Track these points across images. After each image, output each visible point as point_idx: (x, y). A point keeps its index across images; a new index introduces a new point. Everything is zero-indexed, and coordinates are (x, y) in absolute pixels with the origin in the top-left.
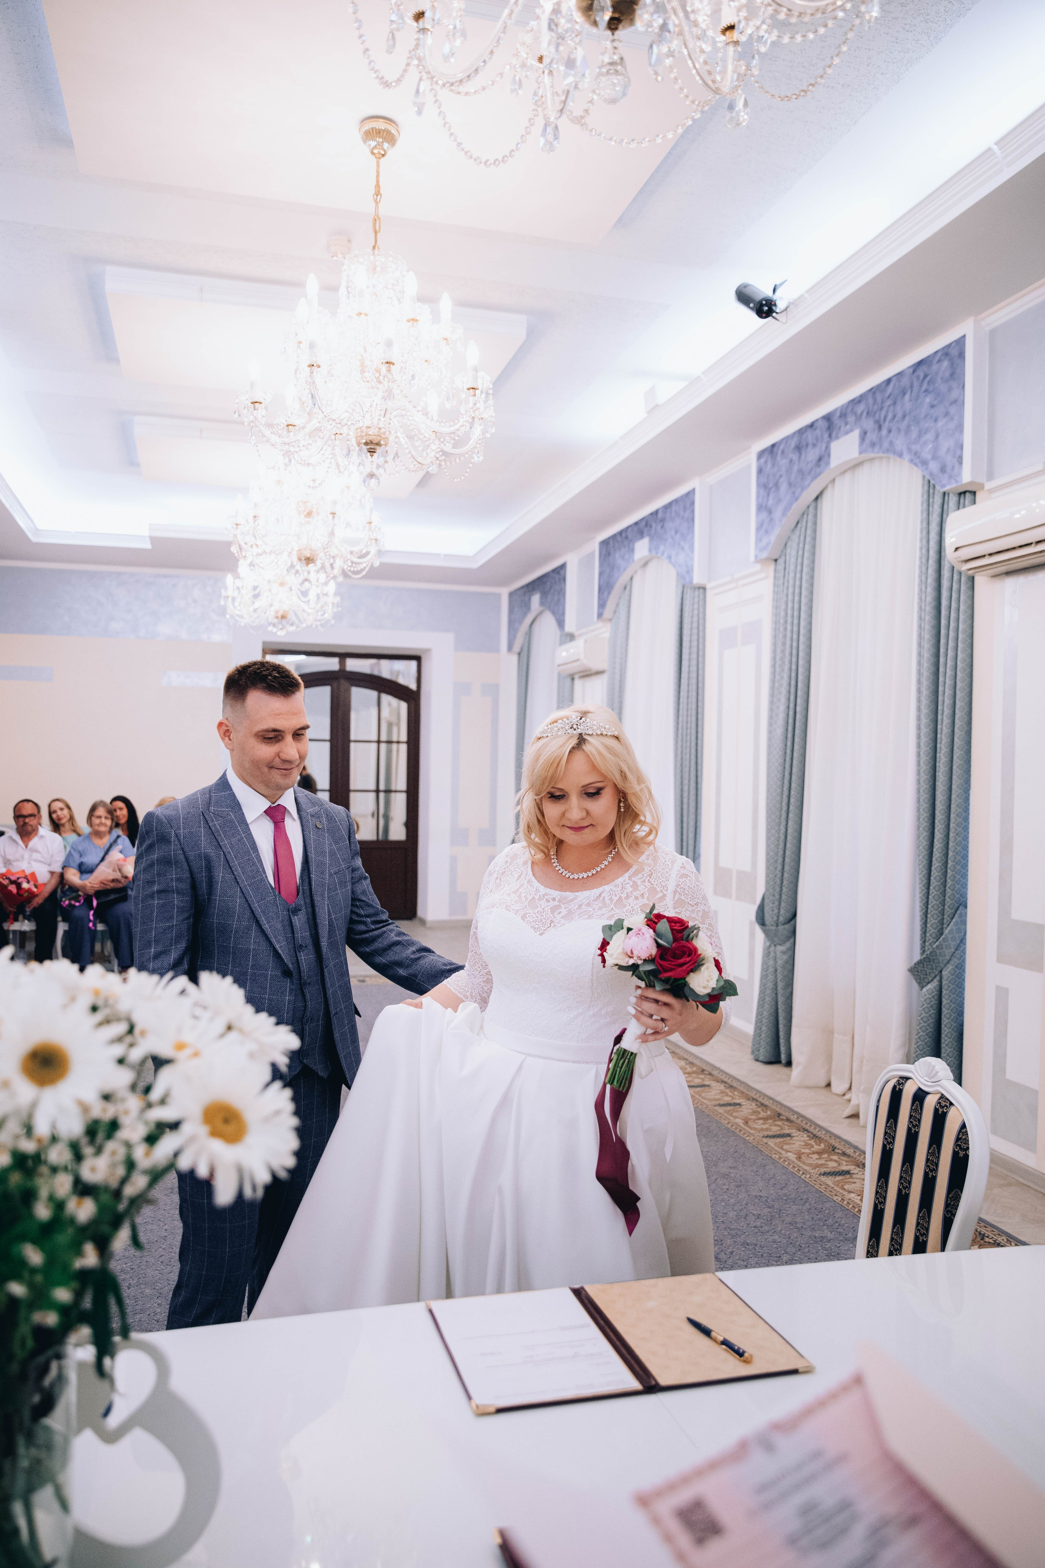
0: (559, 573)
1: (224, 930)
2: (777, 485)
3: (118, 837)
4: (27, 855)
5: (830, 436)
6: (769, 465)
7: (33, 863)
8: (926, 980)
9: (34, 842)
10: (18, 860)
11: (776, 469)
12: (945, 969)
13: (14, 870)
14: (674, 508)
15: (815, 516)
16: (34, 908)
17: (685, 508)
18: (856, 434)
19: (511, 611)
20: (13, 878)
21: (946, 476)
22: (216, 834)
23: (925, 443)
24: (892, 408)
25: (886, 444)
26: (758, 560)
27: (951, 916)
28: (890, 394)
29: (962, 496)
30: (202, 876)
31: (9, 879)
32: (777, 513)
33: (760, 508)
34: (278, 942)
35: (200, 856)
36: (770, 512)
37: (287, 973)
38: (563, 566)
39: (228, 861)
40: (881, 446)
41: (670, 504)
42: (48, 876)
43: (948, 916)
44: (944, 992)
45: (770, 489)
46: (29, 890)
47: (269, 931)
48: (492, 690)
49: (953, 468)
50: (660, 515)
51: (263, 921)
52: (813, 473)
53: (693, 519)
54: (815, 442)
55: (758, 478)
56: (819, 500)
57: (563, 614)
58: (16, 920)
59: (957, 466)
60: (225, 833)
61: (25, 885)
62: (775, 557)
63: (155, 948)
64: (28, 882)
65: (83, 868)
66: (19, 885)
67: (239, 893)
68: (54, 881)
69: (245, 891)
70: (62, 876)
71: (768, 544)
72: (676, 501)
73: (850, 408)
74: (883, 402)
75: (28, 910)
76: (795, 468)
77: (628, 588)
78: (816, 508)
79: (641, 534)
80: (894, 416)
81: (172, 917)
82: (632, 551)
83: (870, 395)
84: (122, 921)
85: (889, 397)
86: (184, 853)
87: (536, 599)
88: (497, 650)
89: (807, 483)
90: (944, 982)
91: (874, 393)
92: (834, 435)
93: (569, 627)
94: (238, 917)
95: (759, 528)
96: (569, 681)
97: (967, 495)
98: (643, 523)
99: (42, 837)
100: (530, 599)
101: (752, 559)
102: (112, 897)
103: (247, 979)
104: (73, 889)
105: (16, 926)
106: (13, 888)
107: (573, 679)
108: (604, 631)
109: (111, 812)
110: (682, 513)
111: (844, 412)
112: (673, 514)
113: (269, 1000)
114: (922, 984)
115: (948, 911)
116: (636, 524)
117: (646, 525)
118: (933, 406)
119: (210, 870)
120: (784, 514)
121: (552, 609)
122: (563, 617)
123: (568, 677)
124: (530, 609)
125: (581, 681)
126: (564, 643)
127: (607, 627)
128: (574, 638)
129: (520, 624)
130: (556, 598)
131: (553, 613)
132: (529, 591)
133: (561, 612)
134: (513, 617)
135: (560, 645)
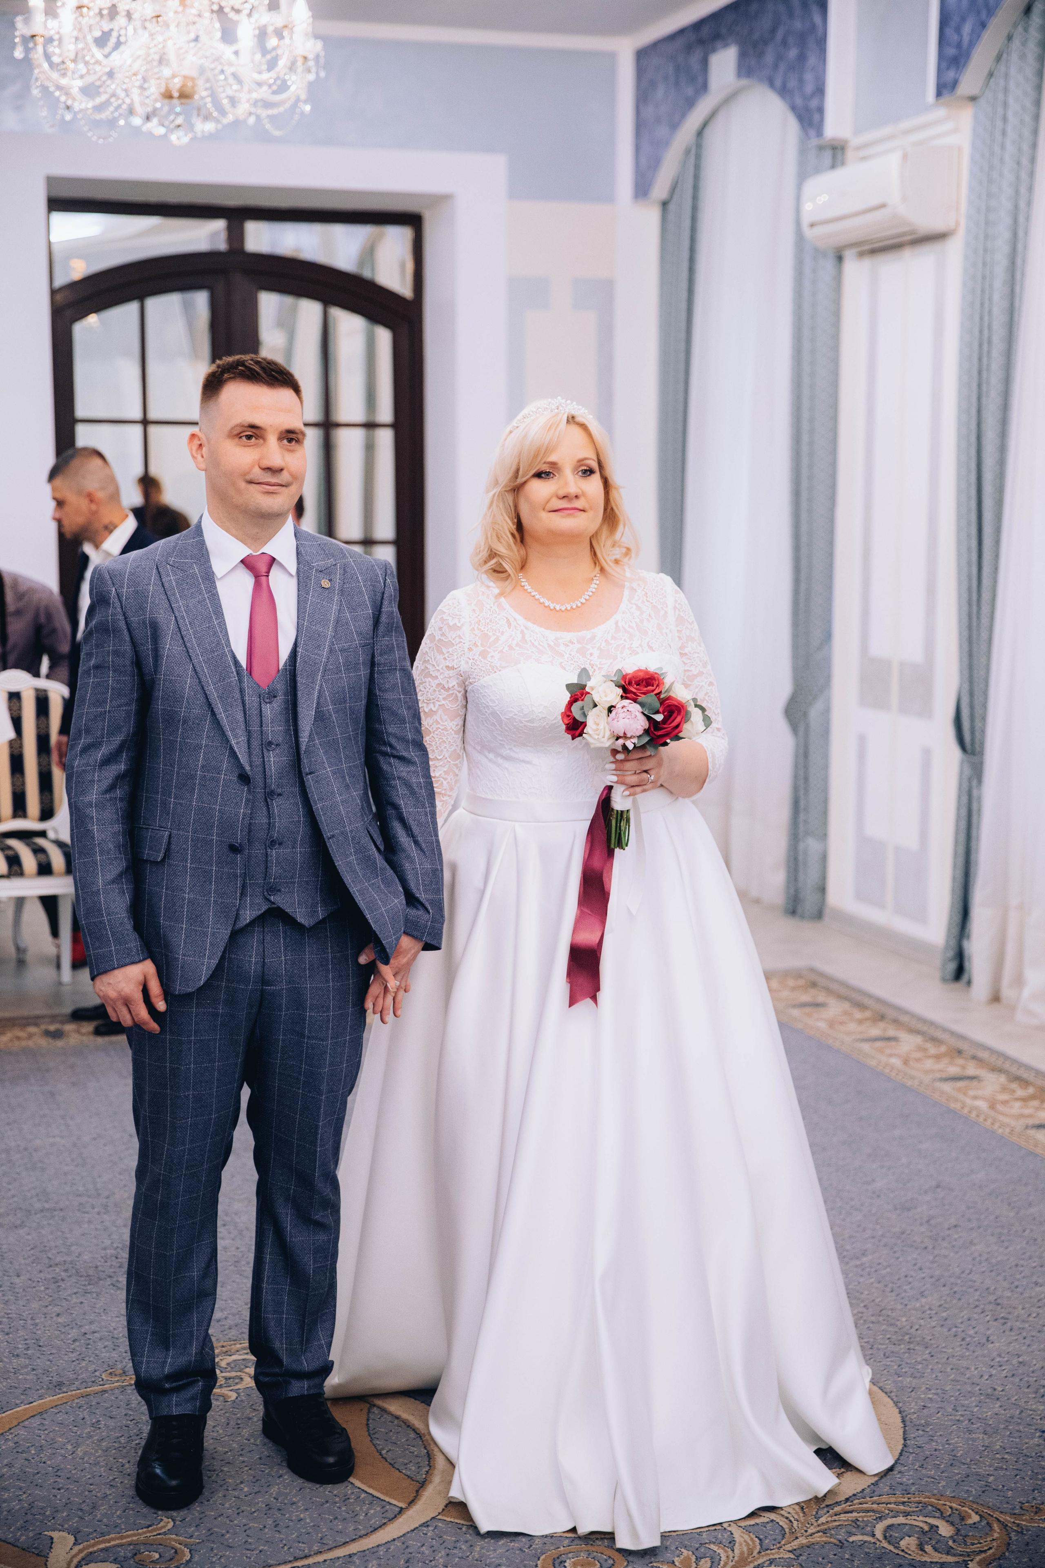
1: (171, 719)
19: (643, 96)
22: (169, 593)
30: (147, 648)
34: (235, 736)
35: (144, 623)
37: (244, 778)
39: (179, 628)
47: (225, 722)
48: (599, 295)
51: (219, 708)
57: (820, 90)
60: (181, 591)
63: (85, 739)
67: (190, 672)
69: (198, 669)
81: (105, 702)
86: (126, 618)
87: (724, 62)
88: (609, 198)
93: (836, 124)
94: (188, 702)
96: (829, 265)
100: (705, 63)
103: (195, 784)
107: (840, 259)
108: (957, 129)
113: (220, 811)
119: (156, 640)
121: (778, 82)
122: (814, 103)
123: (824, 255)
124: (704, 87)
125: (867, 263)
126: (818, 170)
127: (966, 117)
128: (850, 154)
129: (674, 126)
130: (793, 53)
131: (784, 92)
132: (701, 42)
133: (809, 88)
134: (649, 111)
135: (802, 176)
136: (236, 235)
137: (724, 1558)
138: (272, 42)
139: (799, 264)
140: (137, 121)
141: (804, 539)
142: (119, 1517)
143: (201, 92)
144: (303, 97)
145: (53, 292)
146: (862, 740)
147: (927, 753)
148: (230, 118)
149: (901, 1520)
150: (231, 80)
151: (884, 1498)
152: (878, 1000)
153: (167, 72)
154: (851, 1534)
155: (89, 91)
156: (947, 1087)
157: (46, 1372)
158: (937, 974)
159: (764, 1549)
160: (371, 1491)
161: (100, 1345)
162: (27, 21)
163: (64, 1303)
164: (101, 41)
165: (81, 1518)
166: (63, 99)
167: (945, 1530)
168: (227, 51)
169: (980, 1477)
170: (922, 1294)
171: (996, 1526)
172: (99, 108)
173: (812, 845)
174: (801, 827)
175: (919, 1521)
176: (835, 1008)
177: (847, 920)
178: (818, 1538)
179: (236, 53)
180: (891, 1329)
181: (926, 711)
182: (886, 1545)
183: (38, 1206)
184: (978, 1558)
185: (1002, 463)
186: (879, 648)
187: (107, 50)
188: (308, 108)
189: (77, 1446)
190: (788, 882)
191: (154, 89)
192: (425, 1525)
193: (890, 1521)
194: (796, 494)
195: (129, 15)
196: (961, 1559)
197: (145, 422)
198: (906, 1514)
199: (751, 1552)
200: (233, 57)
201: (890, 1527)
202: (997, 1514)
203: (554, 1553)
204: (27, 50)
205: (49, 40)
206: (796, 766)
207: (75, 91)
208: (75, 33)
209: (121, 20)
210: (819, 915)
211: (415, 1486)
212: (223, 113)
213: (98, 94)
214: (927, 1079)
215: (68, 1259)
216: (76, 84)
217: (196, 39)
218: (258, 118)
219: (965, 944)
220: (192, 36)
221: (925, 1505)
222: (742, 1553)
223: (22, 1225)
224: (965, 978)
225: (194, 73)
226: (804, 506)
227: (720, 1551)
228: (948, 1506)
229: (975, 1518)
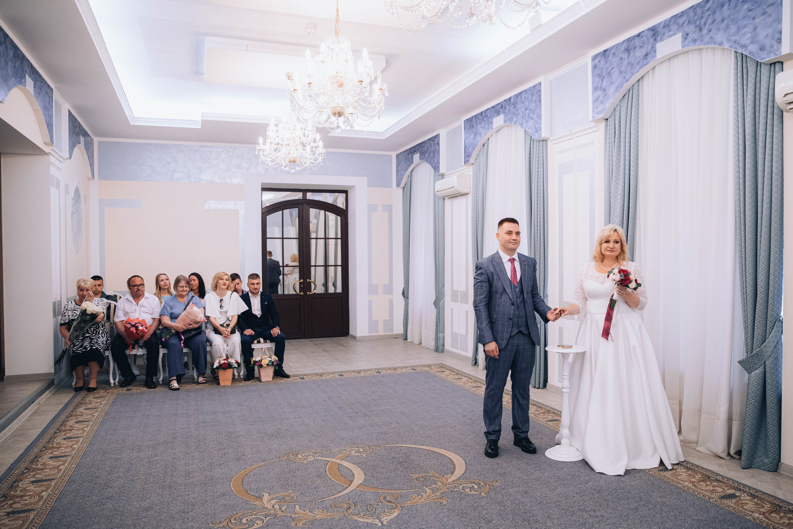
0: (434, 140)
1: (496, 292)
2: (609, 74)
3: (193, 297)
4: (138, 308)
5: (655, 40)
6: (602, 62)
7: (142, 313)
8: (755, 368)
9: (142, 301)
10: (132, 312)
11: (608, 64)
12: (767, 361)
13: (132, 318)
14: (523, 95)
15: (638, 90)
16: (145, 341)
17: (533, 95)
18: (679, 36)
19: (398, 165)
20: (133, 323)
21: (765, 52)
22: (494, 266)
23: (744, 34)
24: (711, 17)
25: (707, 39)
26: (595, 121)
27: (772, 327)
28: (709, 8)
29: (773, 66)
31: (131, 324)
32: (611, 90)
33: (595, 89)
34: (511, 295)
36: (604, 90)
37: (512, 304)
38: (437, 136)
40: (702, 41)
41: (521, 93)
42: (152, 321)
43: (770, 328)
44: (768, 375)
45: (604, 77)
46: (143, 331)
47: (508, 293)
48: (389, 208)
49: (772, 46)
50: (512, 101)
51: (507, 290)
52: (641, 63)
53: (540, 101)
54: (642, 45)
55: (593, 72)
56: (640, 81)
57: (438, 162)
58: (134, 348)
59: (776, 45)
60: (497, 266)
61: (140, 328)
62: (607, 118)
64: (142, 326)
65: (173, 316)
66: (137, 328)
67: (500, 282)
68: (156, 324)
69: (502, 282)
70: (160, 321)
71: (603, 110)
72: (525, 91)
73: (673, 21)
74: (703, 13)
75: (141, 343)
76: (625, 62)
77: (486, 145)
78: (638, 86)
79: (498, 113)
80: (714, 22)
82: (492, 123)
83: (691, 10)
84: (200, 346)
85: (708, 10)
87: (416, 157)
88: (391, 187)
89: (636, 70)
90: (767, 369)
91: (695, 9)
92: (659, 39)
93: (442, 170)
94: (500, 289)
95: (594, 101)
96: (442, 200)
97: (777, 65)
98: (500, 106)
99: (147, 298)
100: (412, 157)
101: (591, 119)
102: (193, 333)
104: (167, 329)
105: (134, 352)
106: (133, 329)
107: (444, 199)
108: (469, 171)
109: (188, 283)
110: (530, 98)
111: (667, 25)
112: (523, 99)
114: (749, 371)
115: (769, 324)
116: (493, 107)
117: (502, 107)
118: (750, 10)
119: (493, 276)
120: (617, 90)
121: (429, 161)
122: (437, 165)
123: (440, 199)
124: (412, 162)
125: (450, 200)
126: (438, 180)
127: (471, 168)
128: (445, 176)
129: (405, 171)
130: (432, 155)
131: (430, 163)
132: (411, 152)
133: (436, 162)
134: (400, 168)
135: (435, 181)
136: (304, 196)
137: (424, 495)
138: (314, 150)
139: (435, 200)
140: (283, 168)
141: (437, 263)
142: (279, 490)
143: (298, 161)
144: (321, 162)
145: (262, 209)
146: (452, 309)
147: (467, 312)
148: (304, 167)
149: (466, 485)
150: (305, 158)
151: (462, 481)
152: (457, 370)
153: (290, 156)
154: (454, 489)
155: (273, 161)
156: (474, 389)
157: (261, 457)
158: (471, 364)
159: (433, 493)
160: (339, 483)
161: (274, 451)
162: (259, 146)
163: (265, 442)
164: (275, 150)
165: (270, 490)
166: (266, 163)
167: (476, 487)
168: (304, 152)
169: (484, 475)
170: (469, 435)
171: (487, 485)
172: (274, 165)
173: (441, 335)
174: (438, 330)
175: (470, 485)
176: (447, 372)
177: (449, 352)
178: (446, 490)
179: (306, 152)
180: (462, 443)
181: (467, 302)
182: (462, 491)
183: (258, 420)
184: (483, 492)
185: (482, 244)
186: (455, 288)
187: (277, 152)
188: (322, 164)
189: (269, 474)
190: (435, 343)
191: (287, 160)
192: (353, 490)
193: (463, 486)
194: (435, 253)
195: (282, 145)
196: (479, 493)
197: (283, 238)
198: (467, 484)
199: (431, 494)
200: (305, 153)
201: (463, 487)
202: (488, 483)
203: (384, 496)
204: (259, 153)
205: (264, 150)
206: (437, 316)
207: (269, 161)
208: (270, 148)
209: (280, 146)
210: (443, 351)
211: (350, 482)
212: (303, 166)
213: (274, 161)
214: (469, 387)
215: (265, 432)
216: (269, 160)
217: (297, 150)
218: (310, 166)
219: (477, 356)
220: (296, 149)
221: (471, 482)
222: (429, 494)
223: (254, 424)
224: (477, 365)
225: (296, 157)
226: (437, 255)
227: (423, 494)
228: (476, 481)
229: (483, 484)
